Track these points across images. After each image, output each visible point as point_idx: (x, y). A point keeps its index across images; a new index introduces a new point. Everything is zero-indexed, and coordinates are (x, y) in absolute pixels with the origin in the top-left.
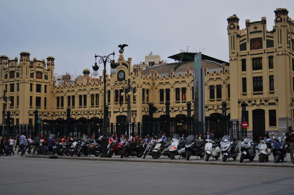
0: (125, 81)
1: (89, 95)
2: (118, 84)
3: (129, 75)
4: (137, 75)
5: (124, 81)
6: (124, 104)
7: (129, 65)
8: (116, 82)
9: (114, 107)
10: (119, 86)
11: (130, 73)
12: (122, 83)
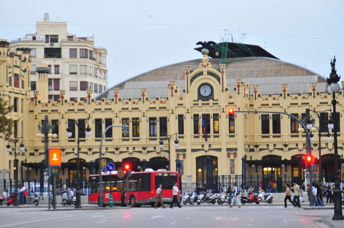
0: (214, 100)
1: (145, 118)
2: (200, 105)
3: (223, 91)
4: (239, 92)
5: (211, 101)
6: (212, 137)
7: (223, 76)
8: (194, 101)
9: (193, 141)
10: (201, 108)
11: (224, 89)
12: (209, 104)
